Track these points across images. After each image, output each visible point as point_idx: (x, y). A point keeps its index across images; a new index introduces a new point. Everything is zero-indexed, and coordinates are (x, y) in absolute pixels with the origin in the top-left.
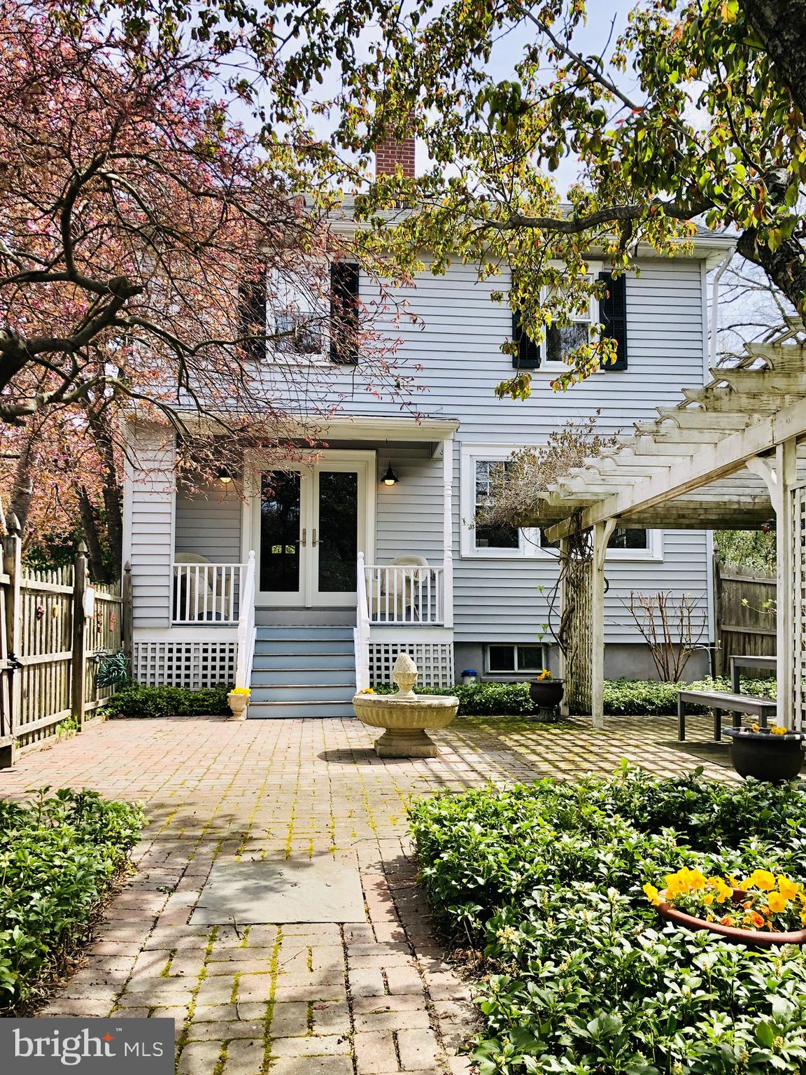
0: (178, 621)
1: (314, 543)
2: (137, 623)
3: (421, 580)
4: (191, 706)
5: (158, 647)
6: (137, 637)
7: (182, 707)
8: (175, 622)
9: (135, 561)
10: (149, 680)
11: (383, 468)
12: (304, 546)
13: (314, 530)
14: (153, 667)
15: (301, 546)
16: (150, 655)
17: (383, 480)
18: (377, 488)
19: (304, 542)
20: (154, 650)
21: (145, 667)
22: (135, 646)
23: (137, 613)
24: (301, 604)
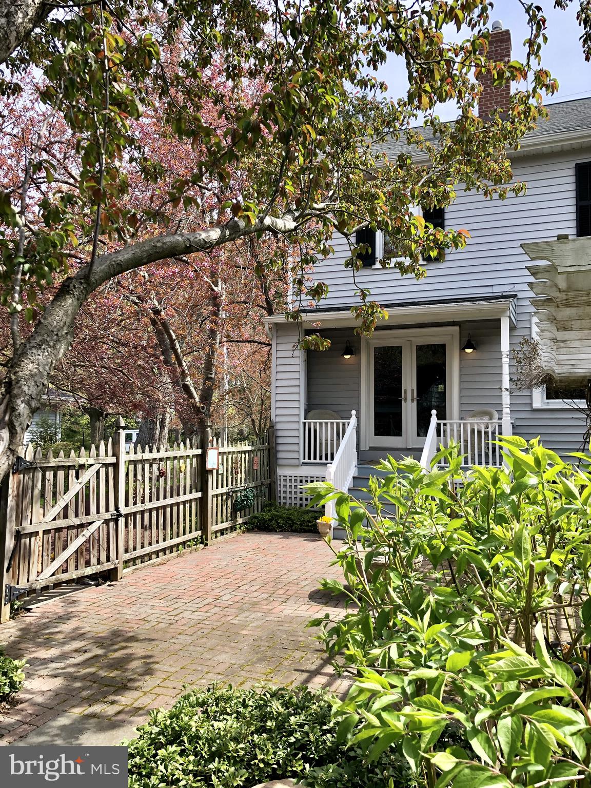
0: (307, 460)
1: (412, 400)
2: (280, 462)
3: (490, 430)
4: (301, 525)
5: (293, 479)
6: (281, 472)
7: (295, 526)
8: (304, 461)
9: (278, 420)
10: (288, 501)
11: (465, 339)
12: (406, 402)
13: (413, 390)
14: (290, 492)
15: (403, 402)
16: (288, 484)
17: (464, 349)
18: (461, 355)
19: (406, 399)
20: (290, 480)
21: (285, 492)
22: (278, 478)
23: (280, 455)
24: (403, 446)
